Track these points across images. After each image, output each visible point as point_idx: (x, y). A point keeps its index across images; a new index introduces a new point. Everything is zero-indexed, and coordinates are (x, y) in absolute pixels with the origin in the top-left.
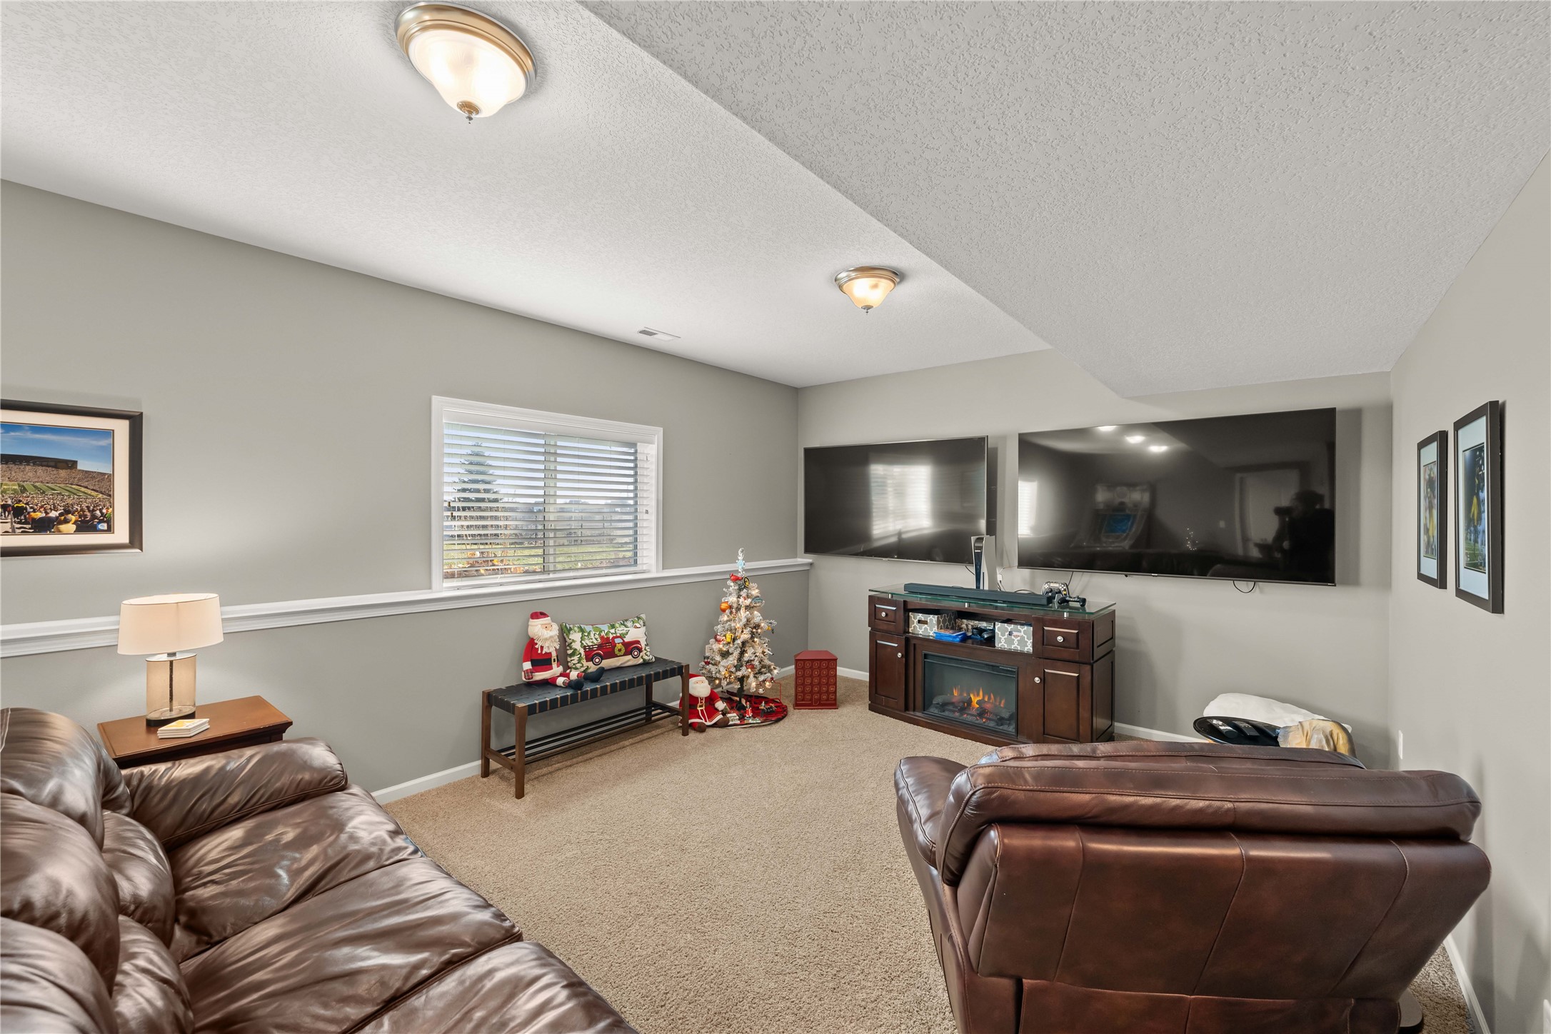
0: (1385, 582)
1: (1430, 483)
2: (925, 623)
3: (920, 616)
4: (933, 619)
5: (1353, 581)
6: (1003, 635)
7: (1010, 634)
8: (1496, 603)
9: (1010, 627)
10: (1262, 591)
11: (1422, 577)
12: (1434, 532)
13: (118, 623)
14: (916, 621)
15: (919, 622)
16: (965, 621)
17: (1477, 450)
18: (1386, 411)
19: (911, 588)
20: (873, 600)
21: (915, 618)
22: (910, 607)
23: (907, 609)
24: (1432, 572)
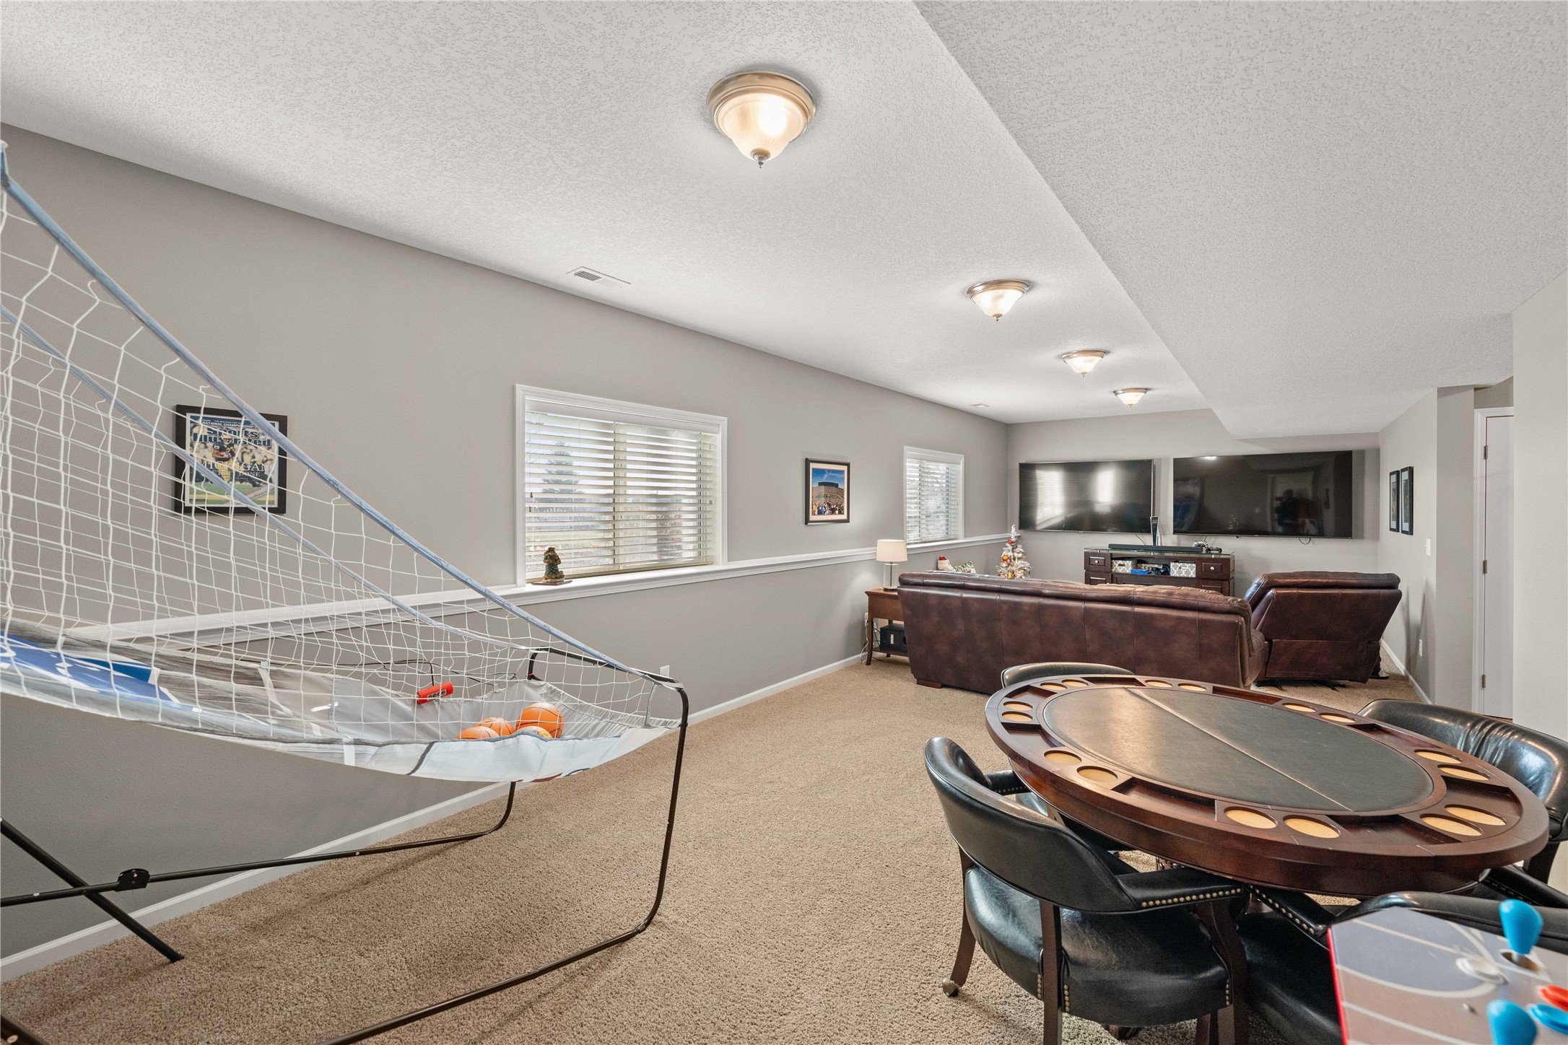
0: (1376, 536)
1: (1394, 490)
2: (1124, 565)
3: (1120, 562)
4: (1129, 563)
5: (1361, 536)
6: (1175, 569)
7: (1180, 568)
8: (1411, 532)
9: (1180, 565)
10: (1313, 543)
11: (1391, 529)
12: (1395, 510)
13: (876, 550)
14: (1117, 565)
15: (1120, 565)
16: (1143, 565)
17: (1406, 481)
18: (1377, 452)
19: (1112, 547)
20: (1087, 555)
21: (1116, 563)
22: (1113, 557)
23: (1113, 558)
24: (1394, 526)
